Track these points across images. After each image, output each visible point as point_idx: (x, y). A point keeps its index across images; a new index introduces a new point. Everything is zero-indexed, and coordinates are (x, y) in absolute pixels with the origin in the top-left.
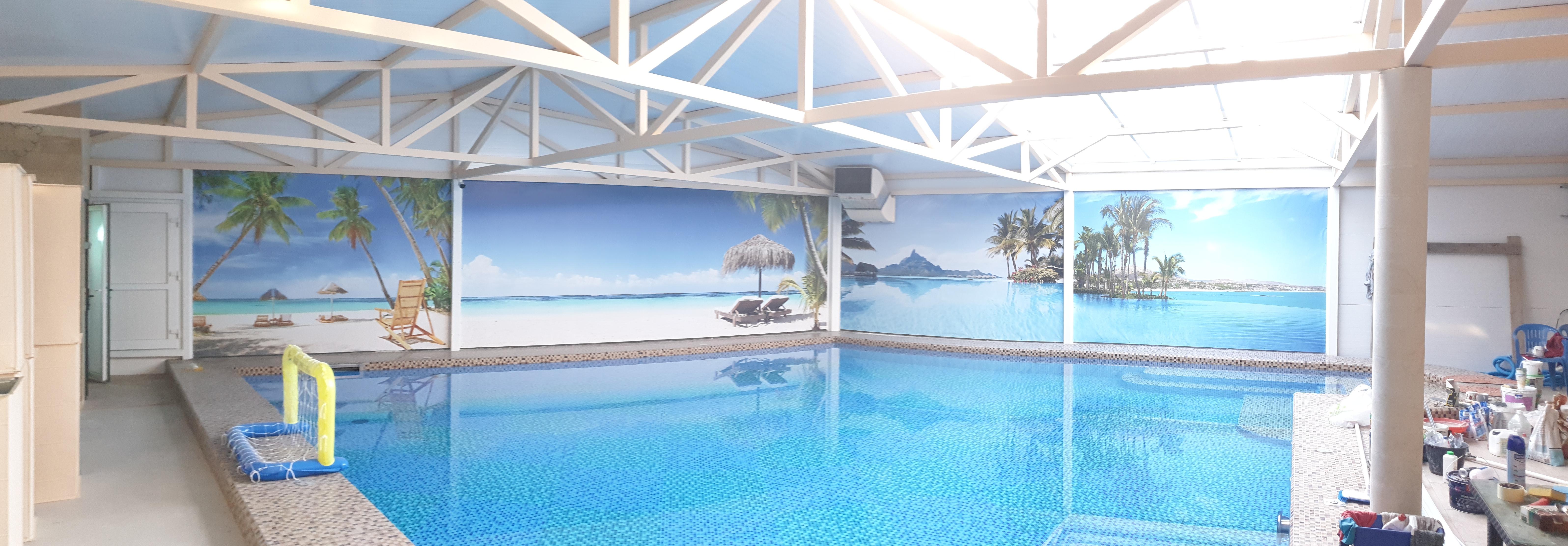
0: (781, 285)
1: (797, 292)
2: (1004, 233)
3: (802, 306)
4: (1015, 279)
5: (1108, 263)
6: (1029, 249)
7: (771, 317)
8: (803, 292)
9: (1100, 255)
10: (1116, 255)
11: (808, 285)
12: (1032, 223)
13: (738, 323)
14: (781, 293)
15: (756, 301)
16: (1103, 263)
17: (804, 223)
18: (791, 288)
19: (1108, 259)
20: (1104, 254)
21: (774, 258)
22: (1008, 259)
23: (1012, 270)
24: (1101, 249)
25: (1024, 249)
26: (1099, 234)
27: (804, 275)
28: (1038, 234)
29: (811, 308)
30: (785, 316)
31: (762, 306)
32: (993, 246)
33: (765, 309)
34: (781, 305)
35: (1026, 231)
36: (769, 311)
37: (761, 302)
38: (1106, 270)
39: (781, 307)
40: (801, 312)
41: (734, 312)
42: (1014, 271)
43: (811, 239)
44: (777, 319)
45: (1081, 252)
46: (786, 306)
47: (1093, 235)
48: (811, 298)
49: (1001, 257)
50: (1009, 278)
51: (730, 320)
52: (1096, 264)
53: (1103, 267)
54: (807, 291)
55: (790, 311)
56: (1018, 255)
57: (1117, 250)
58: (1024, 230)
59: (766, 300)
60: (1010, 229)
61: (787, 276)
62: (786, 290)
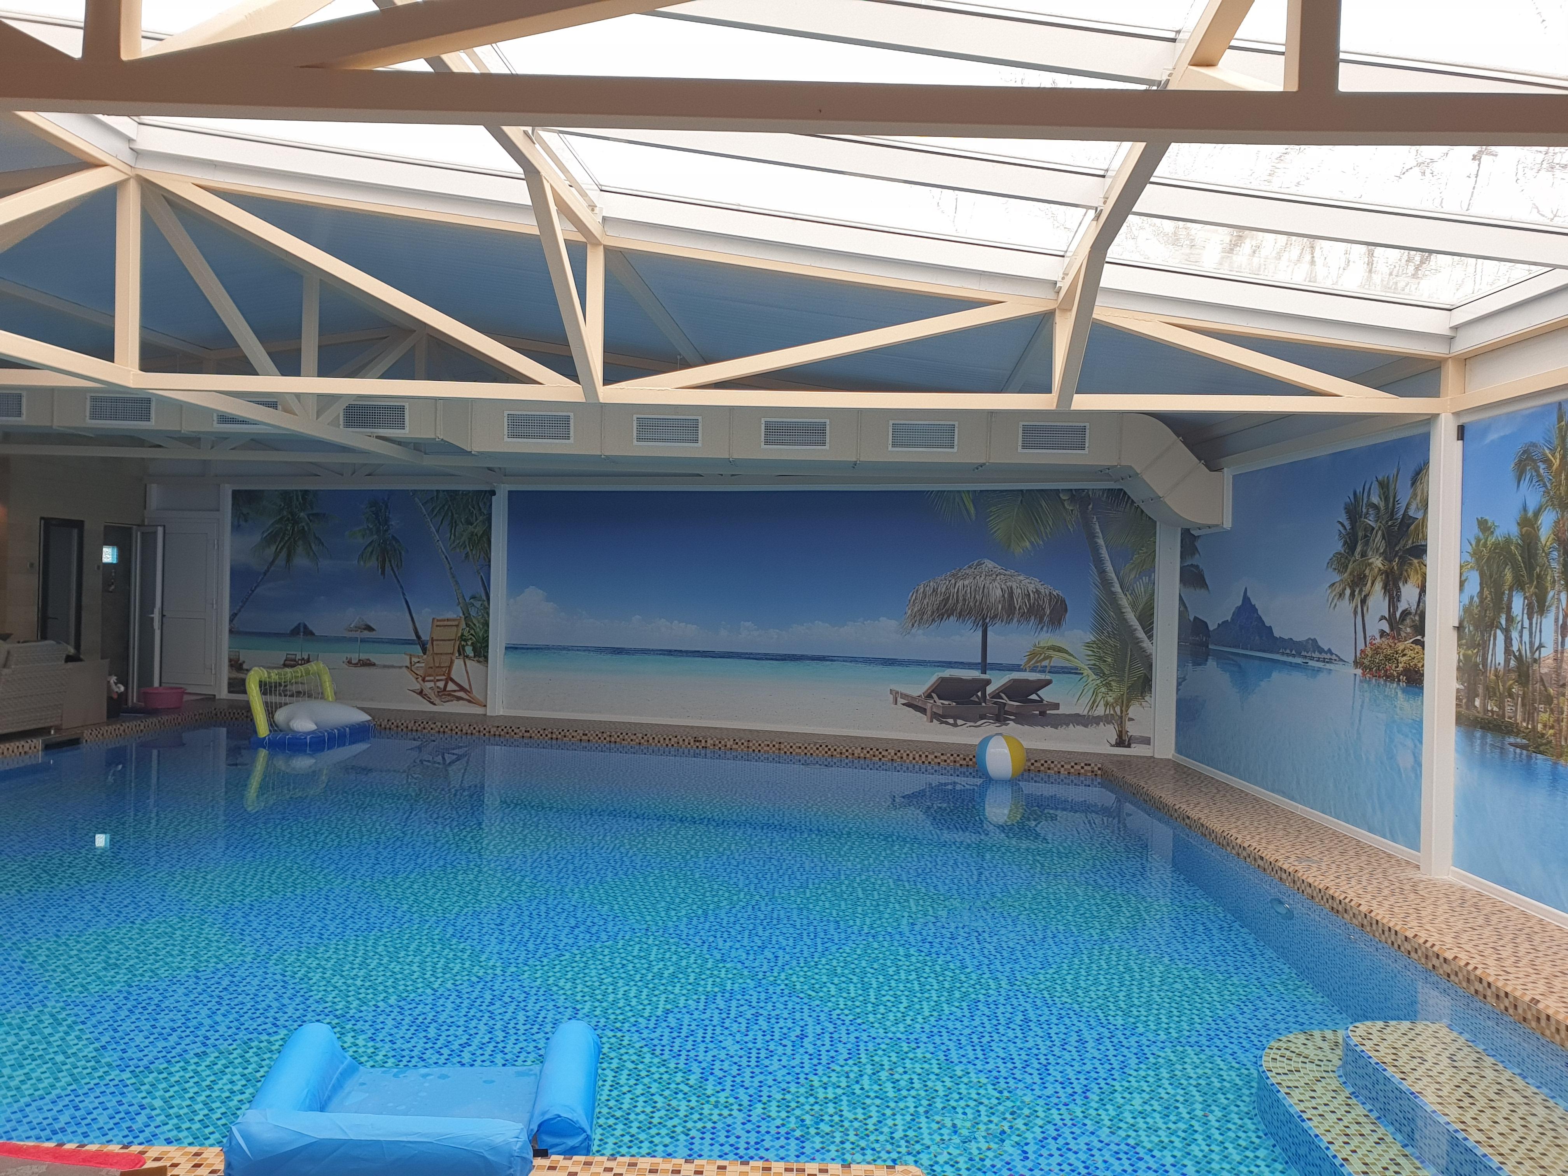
0: (1033, 655)
1: (1074, 671)
2: (1351, 543)
3: (1086, 700)
4: (1365, 668)
5: (1526, 633)
6: (1385, 587)
7: (1007, 713)
8: (1087, 671)
9: (1509, 608)
10: (1542, 609)
11: (1101, 659)
12: (1392, 514)
13: (940, 717)
14: (1033, 670)
15: (974, 681)
16: (1515, 635)
17: (1092, 536)
18: (1058, 660)
19: (1526, 623)
20: (1518, 604)
21: (1018, 602)
22: (1355, 613)
23: (1361, 646)
24: (1511, 589)
25: (1379, 586)
26: (1508, 541)
27: (1090, 637)
28: (1402, 542)
29: (1107, 704)
30: (1043, 713)
31: (990, 689)
32: (1337, 578)
33: (996, 695)
34: (1035, 691)
35: (1384, 538)
36: (1005, 700)
37: (988, 682)
38: (1519, 659)
39: (1034, 697)
40: (1082, 709)
41: (929, 696)
42: (1363, 647)
43: (1109, 568)
44: (1022, 718)
45: (1472, 598)
46: (1046, 694)
47: (1496, 545)
48: (1108, 685)
49: (1346, 606)
50: (1357, 664)
51: (923, 711)
52: (1500, 636)
53: (1515, 648)
54: (1098, 671)
55: (1056, 706)
56: (1371, 602)
57: (1545, 594)
58: (1380, 533)
59: (998, 681)
60: (1361, 534)
61: (1047, 638)
62: (1045, 663)
